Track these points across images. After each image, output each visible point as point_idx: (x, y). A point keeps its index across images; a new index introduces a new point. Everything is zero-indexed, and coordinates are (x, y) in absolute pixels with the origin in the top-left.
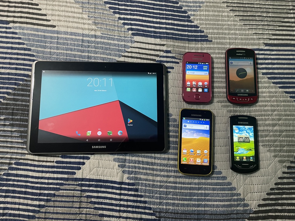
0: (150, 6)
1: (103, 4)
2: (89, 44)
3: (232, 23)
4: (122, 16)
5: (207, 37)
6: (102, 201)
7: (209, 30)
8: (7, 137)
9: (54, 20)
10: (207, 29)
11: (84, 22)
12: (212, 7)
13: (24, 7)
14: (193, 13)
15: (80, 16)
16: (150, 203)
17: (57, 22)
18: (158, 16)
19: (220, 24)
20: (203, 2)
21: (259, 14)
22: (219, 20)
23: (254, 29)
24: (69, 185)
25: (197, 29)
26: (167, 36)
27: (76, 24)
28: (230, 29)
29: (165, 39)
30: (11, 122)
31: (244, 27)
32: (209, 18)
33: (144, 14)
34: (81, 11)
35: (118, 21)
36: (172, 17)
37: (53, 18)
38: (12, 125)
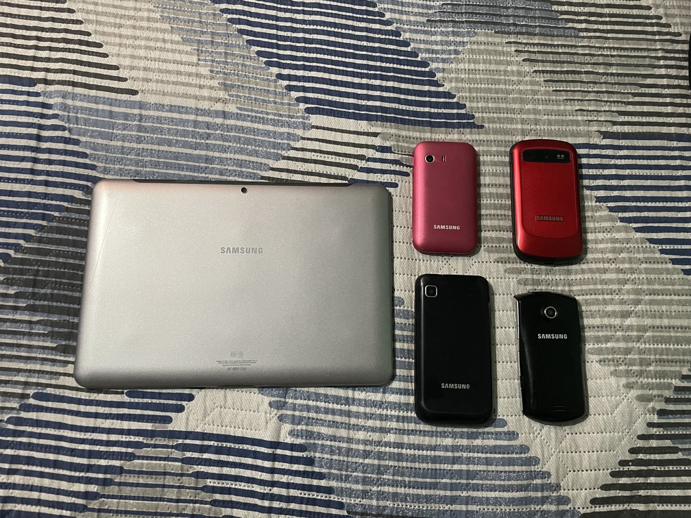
0: (347, 50)
1: (243, 45)
2: (210, 131)
3: (529, 87)
4: (286, 72)
5: (473, 117)
6: (231, 486)
7: (478, 102)
8: (19, 335)
9: (134, 79)
10: (471, 100)
11: (202, 83)
12: (483, 54)
13: (69, 49)
14: (441, 65)
15: (193, 70)
16: (341, 492)
17: (141, 83)
18: (365, 71)
19: (502, 89)
20: (464, 42)
21: (589, 68)
22: (499, 82)
23: (578, 100)
24: (155, 446)
25: (451, 101)
26: (384, 114)
27: (183, 87)
28: (522, 101)
29: (379, 122)
30: (31, 302)
31: (554, 98)
32: (478, 76)
33: (334, 67)
34: (194, 59)
35: (275, 81)
36: (396, 75)
37: (134, 73)
38: (32, 309)
